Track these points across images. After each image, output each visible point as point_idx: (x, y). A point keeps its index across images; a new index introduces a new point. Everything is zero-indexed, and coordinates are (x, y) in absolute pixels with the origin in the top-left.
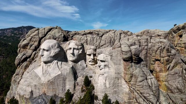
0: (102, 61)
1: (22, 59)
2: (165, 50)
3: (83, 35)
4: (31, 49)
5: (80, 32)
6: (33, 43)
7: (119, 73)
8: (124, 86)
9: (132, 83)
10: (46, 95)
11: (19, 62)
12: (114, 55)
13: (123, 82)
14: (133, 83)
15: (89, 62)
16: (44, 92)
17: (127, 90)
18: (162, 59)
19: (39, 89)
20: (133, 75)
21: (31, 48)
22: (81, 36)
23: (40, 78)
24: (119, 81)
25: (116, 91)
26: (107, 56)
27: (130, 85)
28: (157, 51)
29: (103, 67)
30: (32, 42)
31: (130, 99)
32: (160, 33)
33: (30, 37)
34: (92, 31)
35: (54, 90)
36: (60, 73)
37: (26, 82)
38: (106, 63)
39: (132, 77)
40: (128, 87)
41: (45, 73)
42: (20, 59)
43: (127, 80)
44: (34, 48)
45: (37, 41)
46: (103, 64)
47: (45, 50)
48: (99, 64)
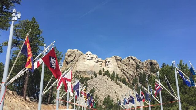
7: (116, 65)
12: (113, 60)
18: (127, 64)
24: (116, 68)
26: (111, 60)
28: (125, 61)
30: (73, 54)
33: (71, 52)
38: (110, 63)
39: (121, 66)
42: (70, 60)
43: (119, 67)
44: (74, 57)
45: (75, 54)
46: (109, 63)
47: (89, 55)
48: (108, 63)
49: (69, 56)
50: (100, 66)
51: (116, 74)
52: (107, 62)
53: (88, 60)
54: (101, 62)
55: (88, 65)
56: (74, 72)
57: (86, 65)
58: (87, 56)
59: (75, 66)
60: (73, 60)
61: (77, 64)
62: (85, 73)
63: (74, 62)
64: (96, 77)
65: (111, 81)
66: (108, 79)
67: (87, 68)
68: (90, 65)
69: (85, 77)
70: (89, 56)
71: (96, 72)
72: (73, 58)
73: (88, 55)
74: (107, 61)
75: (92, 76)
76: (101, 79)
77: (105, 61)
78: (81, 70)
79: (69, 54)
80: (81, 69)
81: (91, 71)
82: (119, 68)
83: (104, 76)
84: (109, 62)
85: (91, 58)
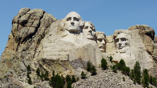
1: (29, 34)
7: (141, 48)
8: (148, 57)
10: (81, 60)
13: (146, 53)
14: (155, 53)
16: (80, 57)
17: (151, 60)
20: (154, 46)
21: (33, 25)
24: (143, 54)
25: (141, 62)
26: (128, 35)
27: (153, 55)
29: (124, 45)
30: (32, 19)
33: (28, 15)
36: (90, 43)
38: (127, 41)
39: (153, 48)
40: (151, 57)
41: (77, 40)
42: (27, 33)
43: (150, 51)
44: (36, 26)
45: (37, 19)
47: (75, 19)
48: (120, 42)
49: (21, 25)
50: (101, 49)
51: (142, 70)
53: (72, 32)
54: (103, 42)
55: (72, 45)
56: (36, 62)
57: (67, 44)
58: (69, 22)
59: (39, 49)
60: (34, 34)
61: (44, 42)
62: (64, 63)
63: (36, 38)
64: (94, 74)
65: (135, 84)
66: (126, 80)
67: (70, 50)
68: (77, 45)
69: (65, 74)
70: (76, 22)
71: (93, 64)
72: (32, 30)
73: (72, 20)
74: (119, 36)
75: (83, 72)
76: (107, 79)
77: (115, 37)
78: (55, 58)
79: (23, 18)
80: (55, 55)
81: (80, 59)
82: (149, 53)
83: (115, 72)
84: (123, 39)
85: (79, 29)
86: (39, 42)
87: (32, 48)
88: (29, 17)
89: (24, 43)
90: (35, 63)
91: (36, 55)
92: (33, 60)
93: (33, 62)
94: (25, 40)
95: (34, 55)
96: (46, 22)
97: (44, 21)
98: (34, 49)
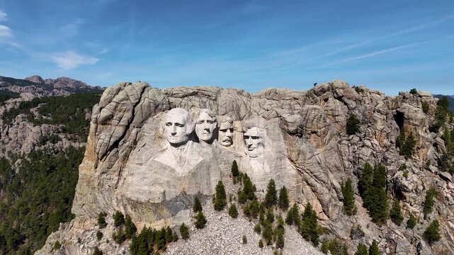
0: (254, 138)
1: (111, 144)
2: (322, 119)
3: (183, 97)
4: (121, 126)
5: (174, 92)
6: (121, 113)
7: (280, 152)
8: (289, 168)
9: (299, 161)
10: (186, 194)
11: (106, 149)
12: (270, 128)
13: (288, 162)
15: (224, 141)
16: (184, 189)
17: (294, 172)
18: (319, 131)
19: (175, 187)
20: (300, 151)
21: (120, 123)
22: (180, 100)
23: (173, 170)
24: (283, 162)
25: (279, 176)
26: (262, 129)
27: (297, 165)
28: (313, 121)
29: (255, 146)
30: (120, 111)
31: (298, 182)
32: (297, 95)
33: (113, 104)
34: (196, 91)
35: (197, 185)
36: (201, 159)
37: (146, 180)
38: (260, 140)
39: (299, 154)
40: (295, 168)
41: (181, 161)
44: (126, 123)
45: (129, 110)
46: (256, 141)
47: (178, 124)
48: (251, 140)
49: (102, 124)
51: (278, 193)
52: (247, 137)
53: (174, 144)
60: (122, 137)
64: (201, 224)
65: (261, 245)
66: (248, 238)
72: (119, 132)
73: (173, 129)
74: (249, 133)
77: (244, 132)
79: (105, 113)
82: (292, 161)
83: (234, 214)
86: (126, 157)
87: (115, 171)
88: (115, 108)
89: (103, 160)
90: (117, 198)
91: (120, 184)
92: (116, 193)
93: (115, 197)
94: (105, 154)
95: (118, 183)
96: (145, 110)
97: (142, 109)
98: (117, 173)
